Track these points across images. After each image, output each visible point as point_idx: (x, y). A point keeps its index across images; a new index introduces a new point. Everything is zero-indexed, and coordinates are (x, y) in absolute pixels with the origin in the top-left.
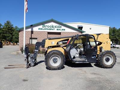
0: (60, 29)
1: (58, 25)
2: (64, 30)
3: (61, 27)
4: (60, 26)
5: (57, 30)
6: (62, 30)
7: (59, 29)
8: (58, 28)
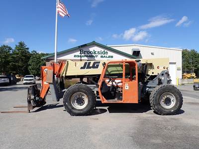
0: (106, 55)
1: (103, 50)
2: (112, 57)
3: (107, 53)
4: (106, 51)
5: (102, 57)
6: (109, 57)
7: (104, 55)
8: (102, 55)
